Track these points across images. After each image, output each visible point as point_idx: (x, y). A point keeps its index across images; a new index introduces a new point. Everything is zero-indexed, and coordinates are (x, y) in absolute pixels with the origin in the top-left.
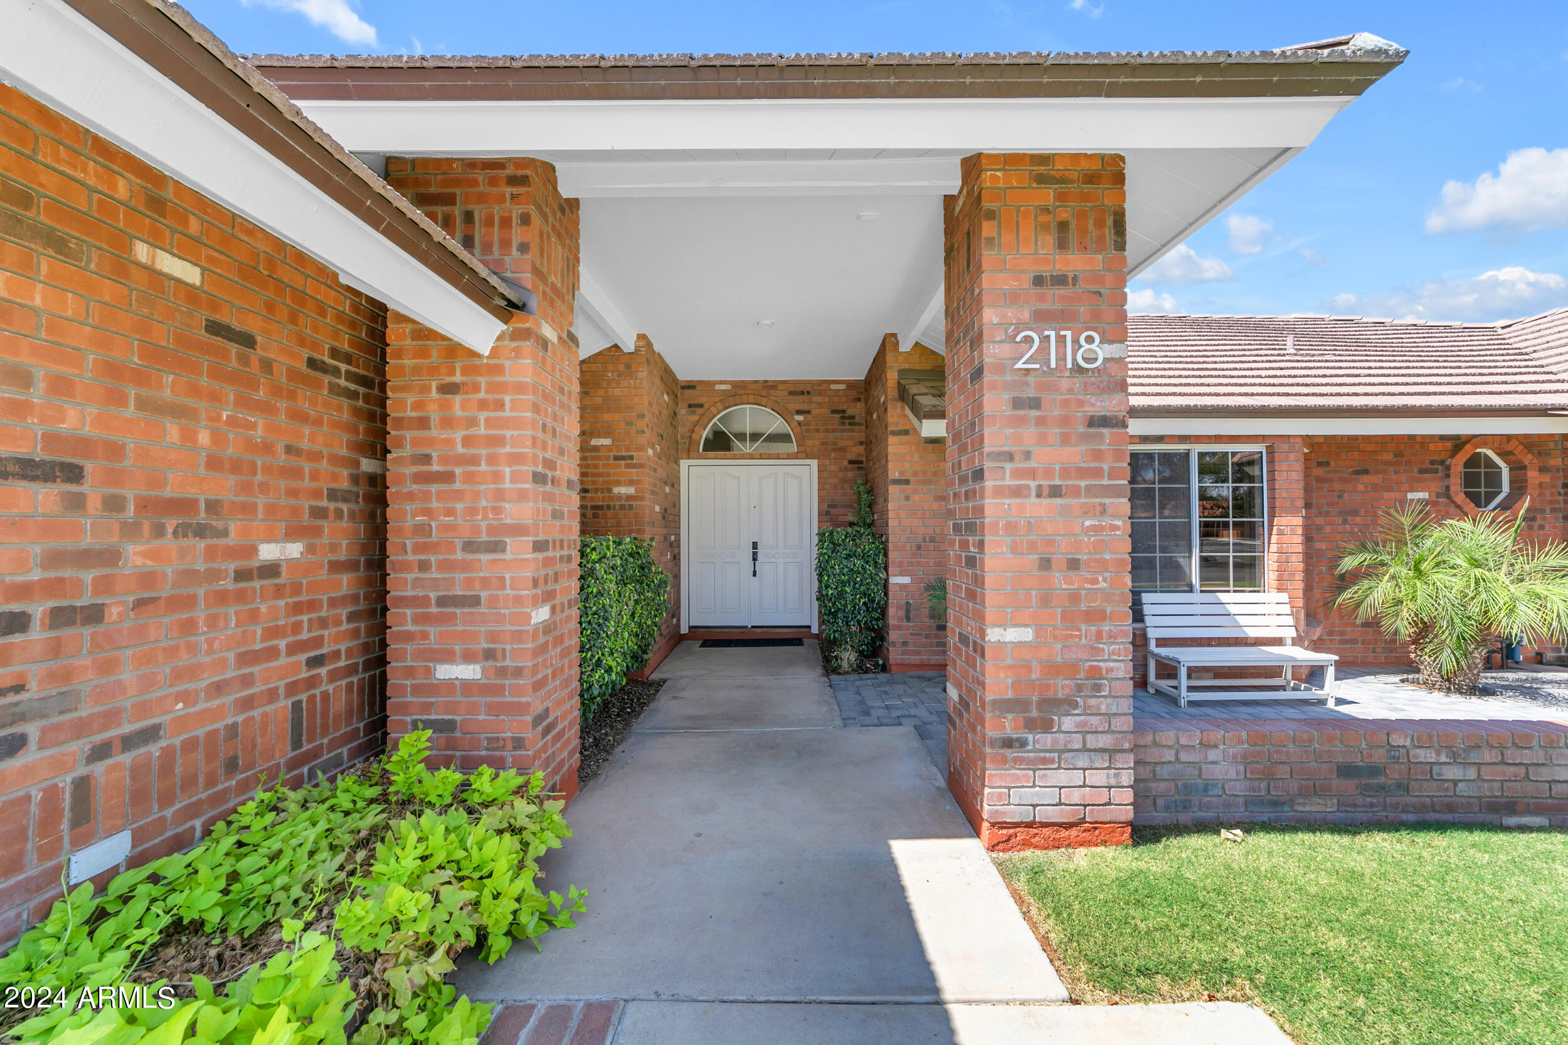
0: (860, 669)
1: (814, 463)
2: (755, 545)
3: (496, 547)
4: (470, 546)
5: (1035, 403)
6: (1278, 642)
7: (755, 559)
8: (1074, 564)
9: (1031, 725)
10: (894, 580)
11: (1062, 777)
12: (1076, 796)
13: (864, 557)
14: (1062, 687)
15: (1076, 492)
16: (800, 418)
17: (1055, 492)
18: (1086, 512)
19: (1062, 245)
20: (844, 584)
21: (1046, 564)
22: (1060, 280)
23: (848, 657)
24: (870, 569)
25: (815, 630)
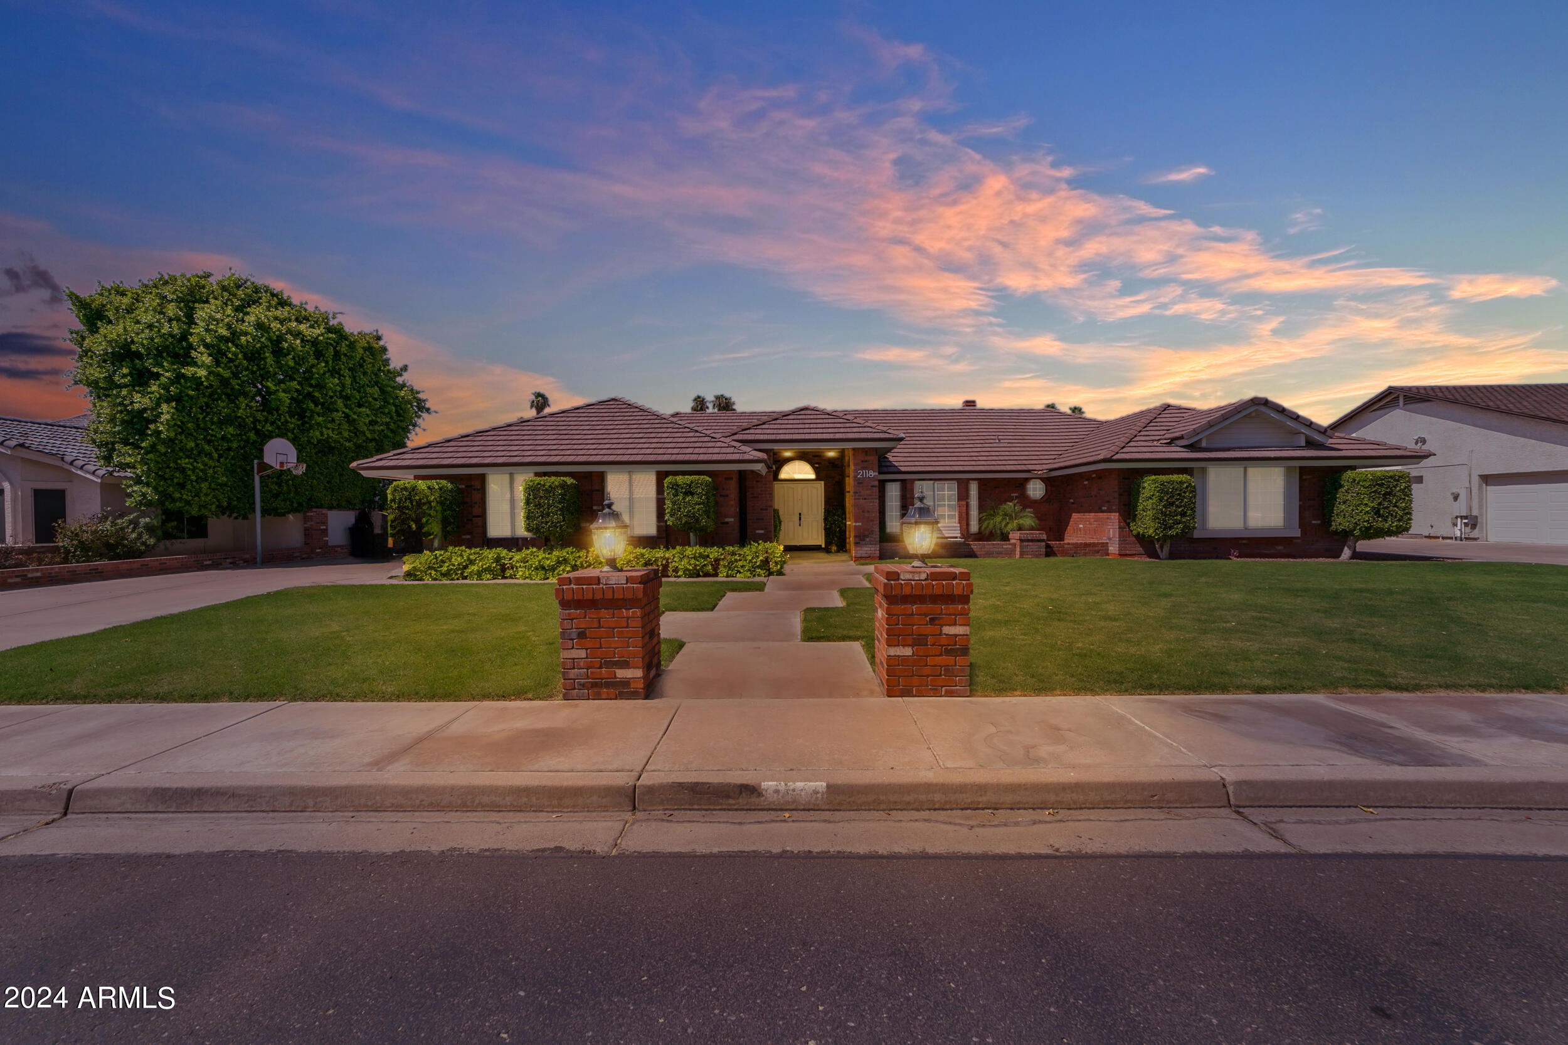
0: (838, 551)
1: (823, 482)
2: (800, 514)
3: (767, 509)
4: (762, 509)
5: (861, 483)
6: (956, 538)
7: (800, 519)
8: (868, 512)
9: (861, 540)
10: (848, 523)
11: (866, 549)
12: (869, 552)
13: (838, 516)
14: (867, 533)
15: (869, 499)
16: (817, 466)
17: (865, 499)
18: (871, 502)
19: (866, 455)
20: (832, 524)
21: (863, 512)
22: (866, 461)
23: (834, 548)
24: (840, 519)
25: (823, 546)
